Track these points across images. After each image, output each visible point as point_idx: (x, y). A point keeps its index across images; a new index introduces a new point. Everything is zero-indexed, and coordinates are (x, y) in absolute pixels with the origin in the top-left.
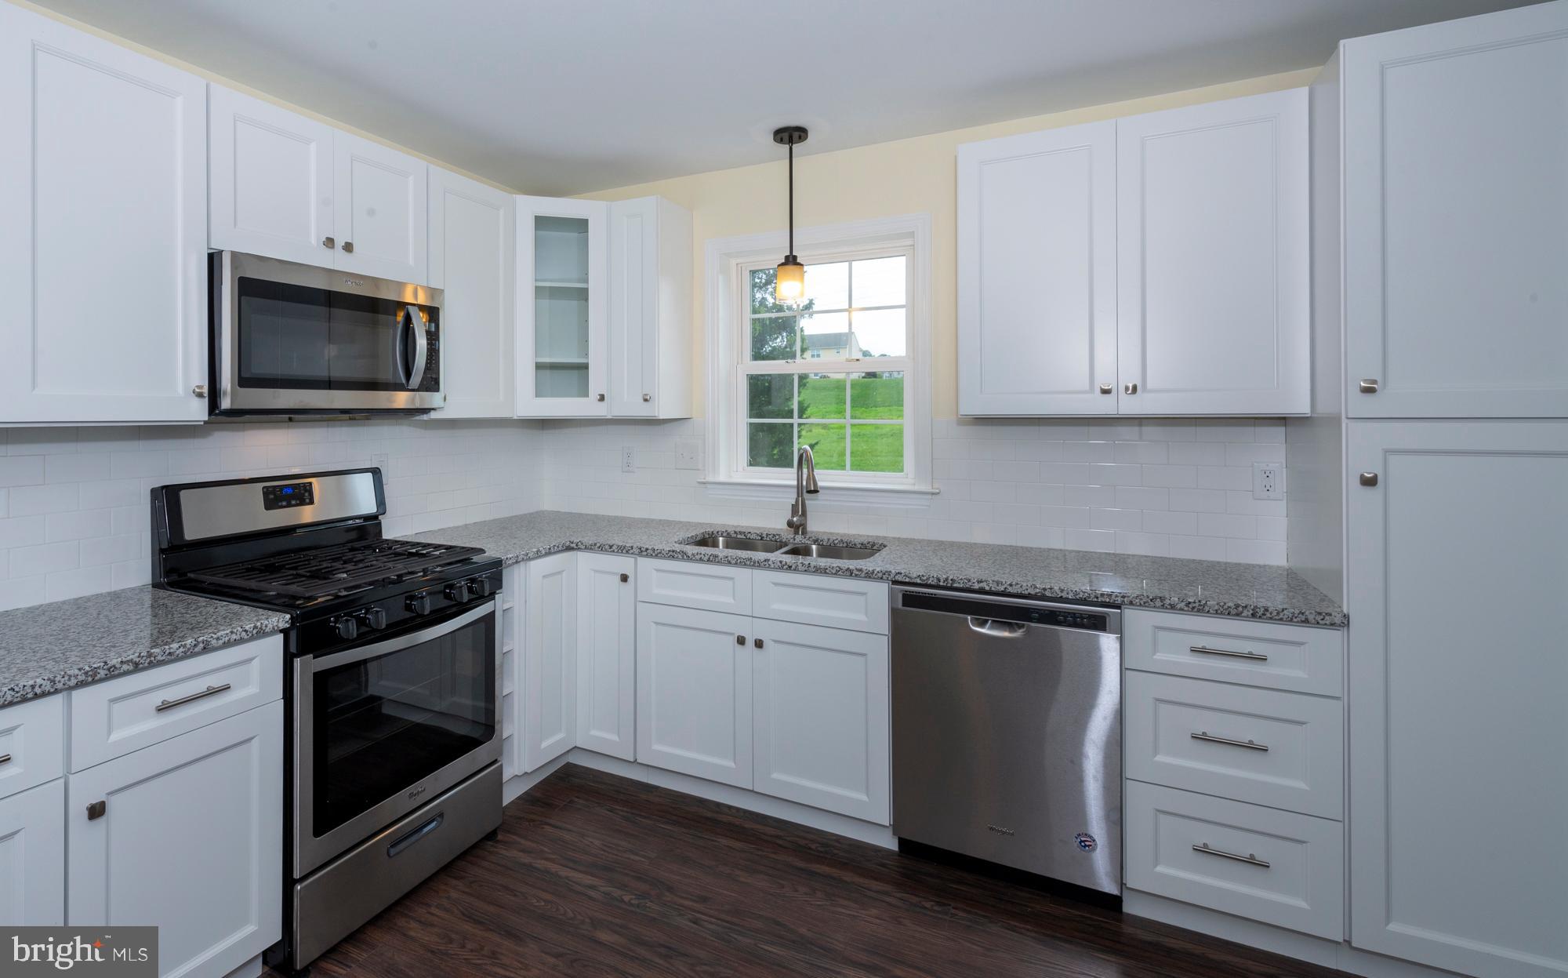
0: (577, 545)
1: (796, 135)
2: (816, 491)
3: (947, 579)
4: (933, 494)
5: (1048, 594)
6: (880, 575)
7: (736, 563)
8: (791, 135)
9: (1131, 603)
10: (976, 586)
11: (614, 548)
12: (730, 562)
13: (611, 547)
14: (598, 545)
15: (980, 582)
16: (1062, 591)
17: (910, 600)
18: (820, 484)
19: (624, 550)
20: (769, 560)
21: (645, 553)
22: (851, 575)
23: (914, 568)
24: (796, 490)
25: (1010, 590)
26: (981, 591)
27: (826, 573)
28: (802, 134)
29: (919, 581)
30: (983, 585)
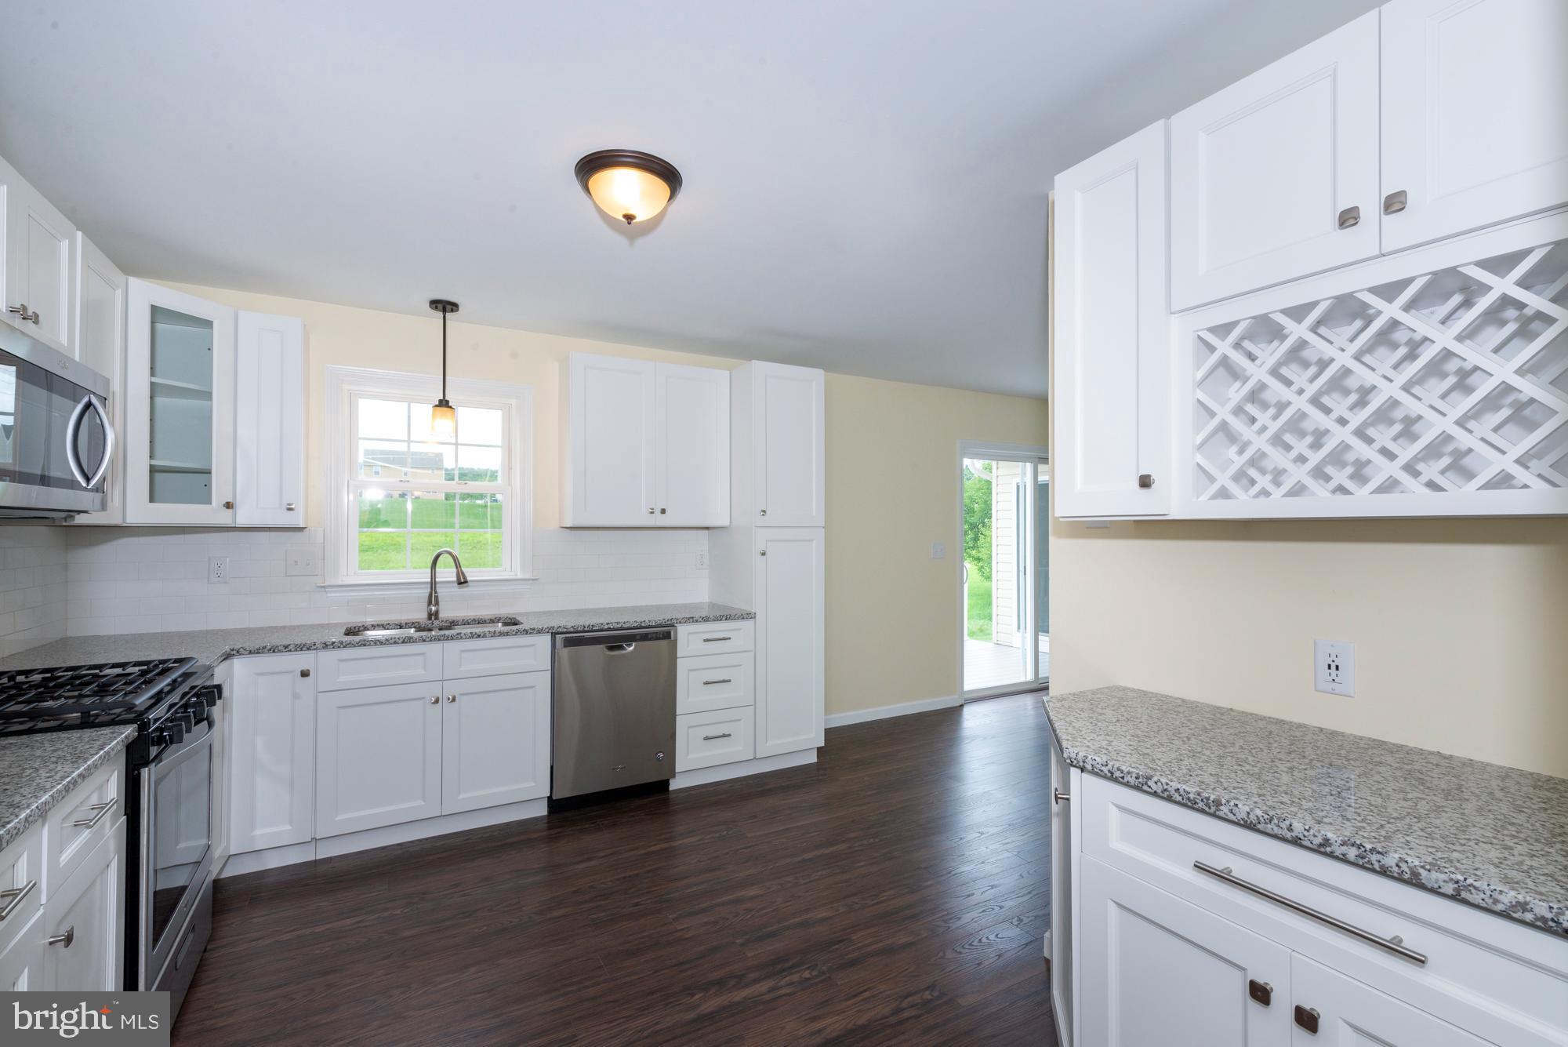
0: (238, 652)
1: (449, 307)
2: (466, 582)
3: (589, 626)
4: (533, 580)
5: (643, 625)
6: (547, 630)
7: (431, 641)
8: (444, 307)
9: (680, 623)
10: (606, 627)
11: (290, 648)
12: (424, 641)
13: (286, 647)
14: (268, 647)
15: (608, 624)
16: (649, 621)
17: (570, 642)
18: (468, 579)
19: (300, 648)
20: (460, 634)
21: (332, 647)
22: (527, 634)
23: (568, 623)
24: (429, 586)
25: (624, 626)
26: (609, 629)
27: (508, 635)
28: (454, 308)
29: (572, 630)
30: (610, 626)
